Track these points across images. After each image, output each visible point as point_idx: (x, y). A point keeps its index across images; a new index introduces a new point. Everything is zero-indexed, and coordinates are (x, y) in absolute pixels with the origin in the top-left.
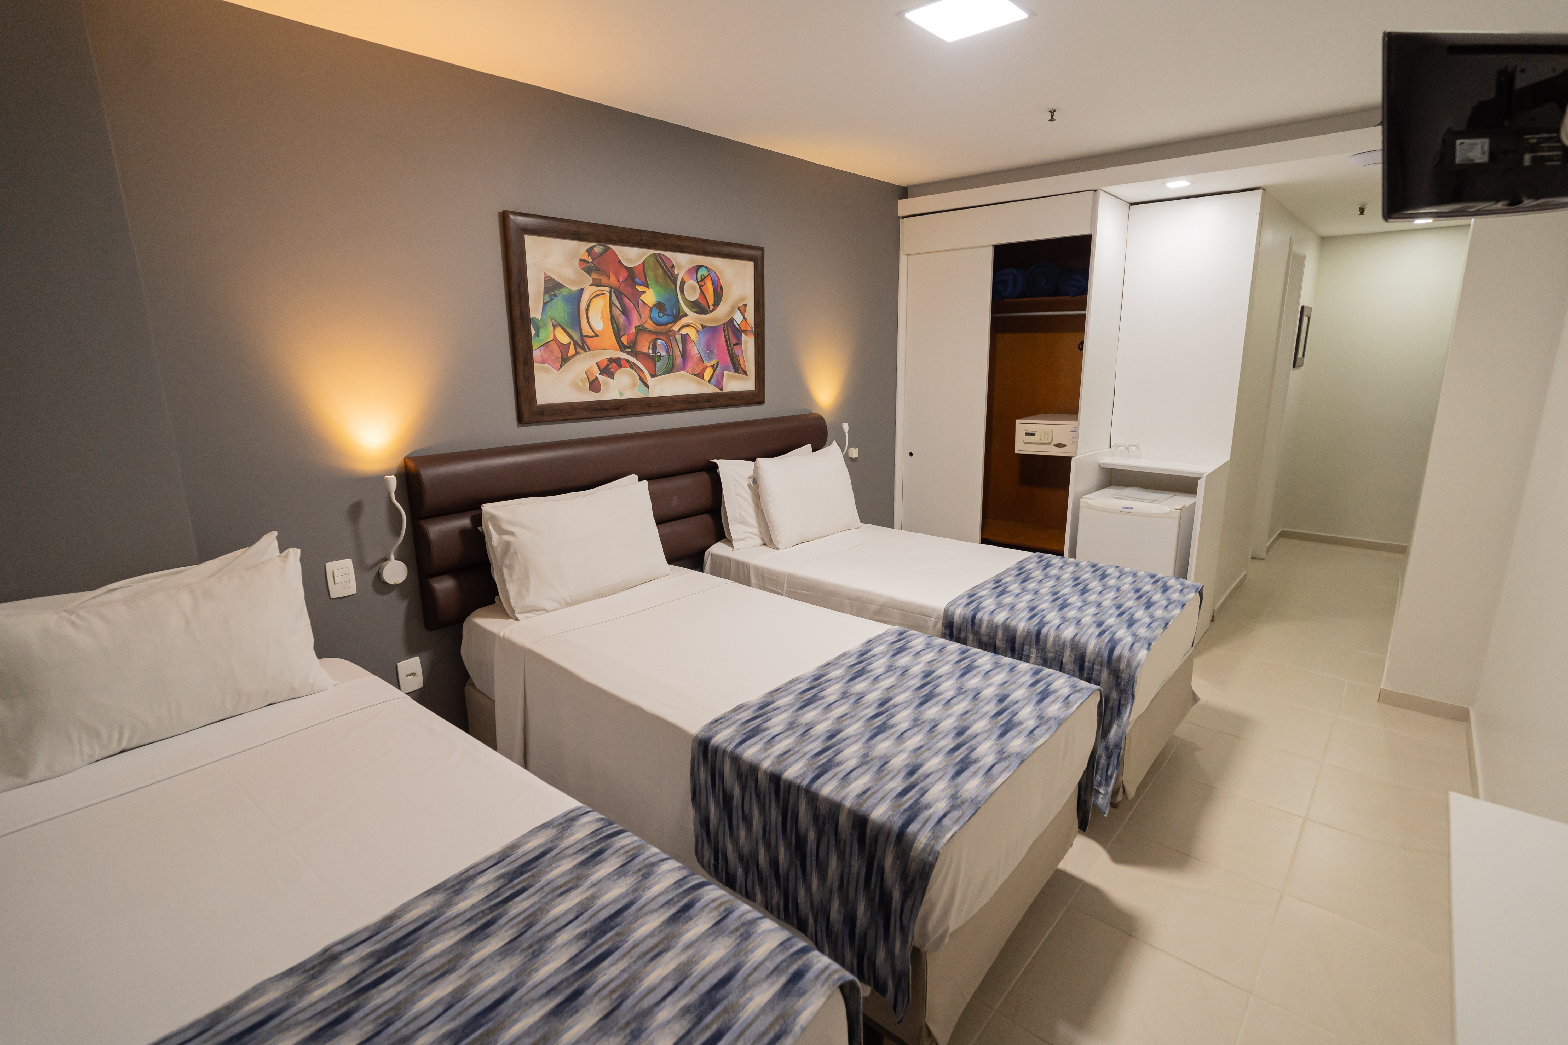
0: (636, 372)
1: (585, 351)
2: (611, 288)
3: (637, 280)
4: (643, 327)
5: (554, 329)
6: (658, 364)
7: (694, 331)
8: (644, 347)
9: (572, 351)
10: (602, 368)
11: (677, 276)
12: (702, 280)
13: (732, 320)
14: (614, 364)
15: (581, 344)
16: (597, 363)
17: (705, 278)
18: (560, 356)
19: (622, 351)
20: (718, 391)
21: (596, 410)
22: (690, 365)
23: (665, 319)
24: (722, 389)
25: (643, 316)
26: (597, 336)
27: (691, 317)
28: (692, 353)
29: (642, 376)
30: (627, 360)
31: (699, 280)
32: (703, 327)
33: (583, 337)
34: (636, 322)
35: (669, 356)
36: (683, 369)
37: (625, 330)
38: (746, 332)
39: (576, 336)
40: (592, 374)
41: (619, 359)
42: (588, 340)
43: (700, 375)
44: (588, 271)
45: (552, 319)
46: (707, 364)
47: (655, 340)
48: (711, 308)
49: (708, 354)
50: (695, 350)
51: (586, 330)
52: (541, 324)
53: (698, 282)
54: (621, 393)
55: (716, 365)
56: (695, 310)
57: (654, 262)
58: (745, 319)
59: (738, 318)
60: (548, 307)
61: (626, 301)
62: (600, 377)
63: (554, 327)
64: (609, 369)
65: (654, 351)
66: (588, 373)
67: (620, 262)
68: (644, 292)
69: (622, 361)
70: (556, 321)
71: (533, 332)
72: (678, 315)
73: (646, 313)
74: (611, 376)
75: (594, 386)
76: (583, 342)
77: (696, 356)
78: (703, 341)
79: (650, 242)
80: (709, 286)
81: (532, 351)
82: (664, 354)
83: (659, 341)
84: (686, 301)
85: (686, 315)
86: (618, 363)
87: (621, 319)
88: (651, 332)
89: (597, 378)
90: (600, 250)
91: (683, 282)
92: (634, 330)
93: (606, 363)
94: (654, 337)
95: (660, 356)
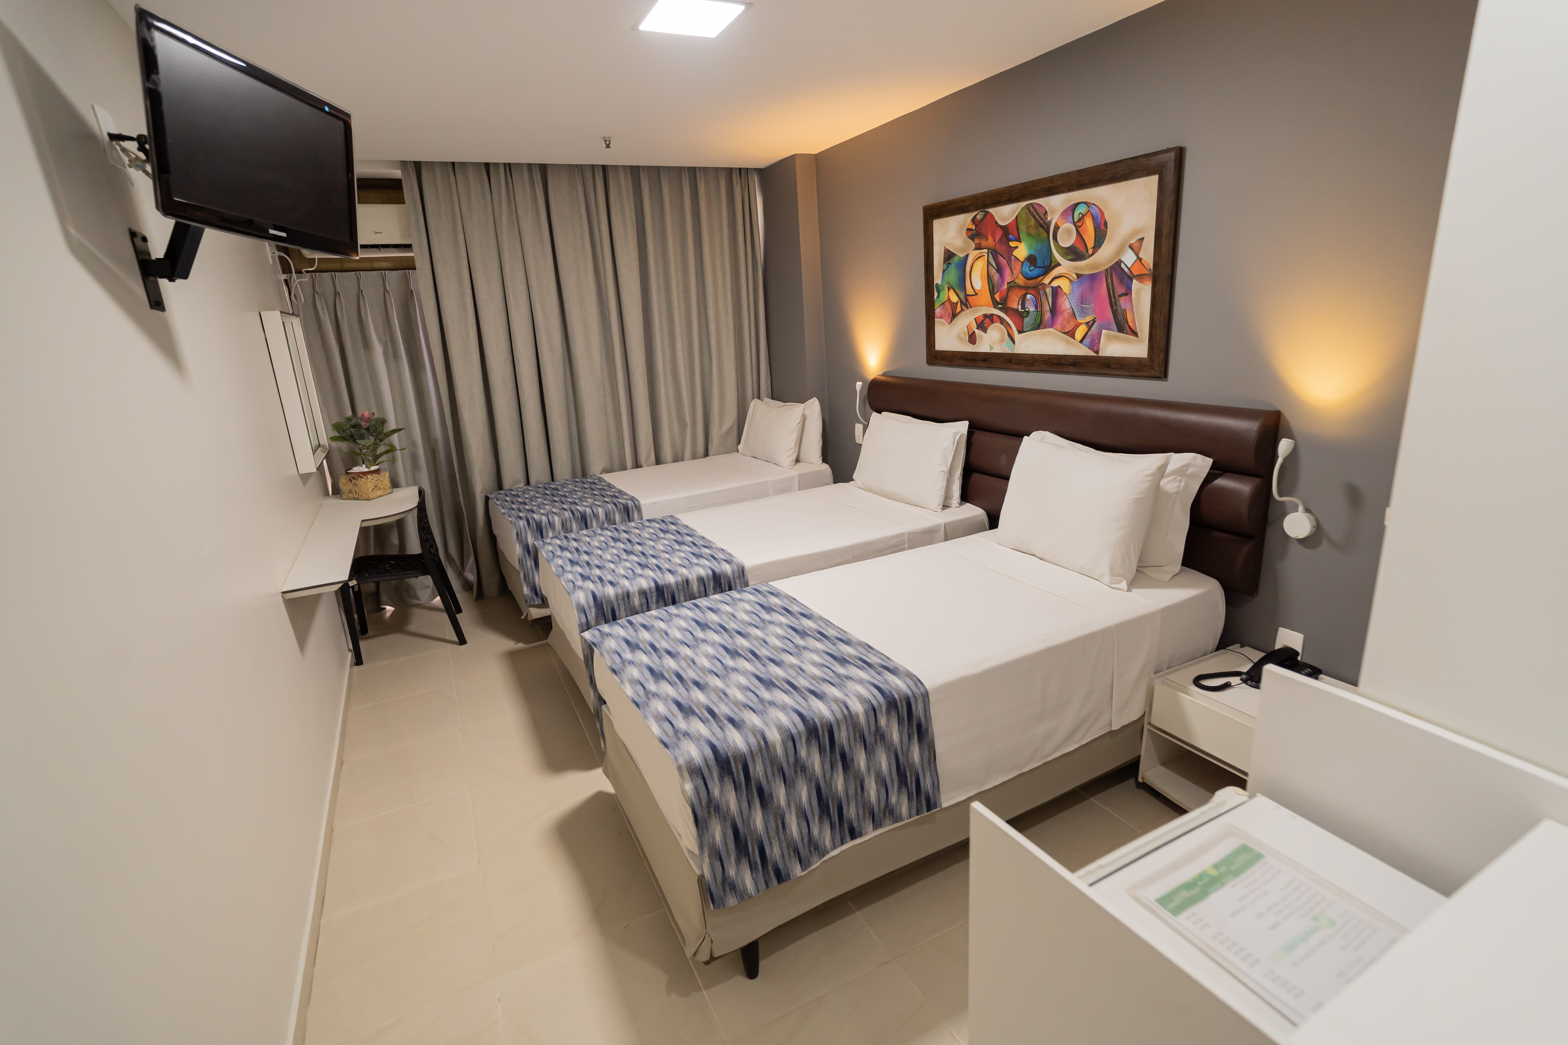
0: (1005, 327)
1: (968, 308)
2: (988, 249)
3: (1011, 236)
4: (1015, 283)
5: (948, 291)
6: (1026, 320)
7: (1067, 281)
8: (1015, 304)
9: (959, 309)
10: (978, 323)
11: (1050, 222)
12: (1080, 220)
13: (1119, 262)
14: (988, 320)
15: (965, 302)
16: (975, 319)
17: (1083, 216)
18: (951, 313)
19: (995, 307)
20: (1092, 354)
21: (968, 360)
22: (1060, 320)
23: (1036, 271)
24: (1097, 352)
25: (1015, 272)
26: (976, 294)
27: (1066, 266)
28: (1063, 308)
29: (1010, 332)
30: (998, 316)
31: (1076, 220)
32: (1078, 276)
33: (966, 295)
34: (1008, 278)
35: (1037, 311)
36: (1052, 326)
37: (998, 287)
38: (1140, 277)
39: (962, 296)
40: (971, 328)
41: (992, 315)
42: (970, 298)
43: (1071, 334)
44: (972, 238)
45: (947, 283)
46: (1080, 320)
47: (1025, 295)
48: (1090, 252)
49: (1082, 308)
50: (1066, 305)
51: (970, 291)
52: (941, 288)
53: (1074, 223)
54: (991, 348)
55: (1092, 322)
56: (1070, 257)
57: (1026, 214)
58: (1140, 259)
59: (1129, 259)
60: (946, 273)
61: (1001, 258)
62: (977, 331)
63: (949, 289)
64: (982, 324)
65: (1023, 307)
66: (969, 327)
67: (996, 222)
68: (1017, 247)
69: (994, 317)
70: (950, 284)
71: (936, 294)
72: (1050, 266)
73: (1017, 268)
74: (985, 330)
75: (972, 339)
76: (967, 300)
77: (1068, 311)
78: (1077, 294)
79: (1020, 194)
80: (1089, 224)
81: (934, 310)
82: (1032, 309)
83: (1028, 296)
84: (1059, 248)
85: (1059, 265)
86: (990, 318)
87: (996, 277)
88: (1020, 287)
89: (974, 332)
90: (981, 216)
91: (1057, 228)
92: (1006, 286)
93: (982, 318)
94: (1024, 292)
95: (1028, 312)
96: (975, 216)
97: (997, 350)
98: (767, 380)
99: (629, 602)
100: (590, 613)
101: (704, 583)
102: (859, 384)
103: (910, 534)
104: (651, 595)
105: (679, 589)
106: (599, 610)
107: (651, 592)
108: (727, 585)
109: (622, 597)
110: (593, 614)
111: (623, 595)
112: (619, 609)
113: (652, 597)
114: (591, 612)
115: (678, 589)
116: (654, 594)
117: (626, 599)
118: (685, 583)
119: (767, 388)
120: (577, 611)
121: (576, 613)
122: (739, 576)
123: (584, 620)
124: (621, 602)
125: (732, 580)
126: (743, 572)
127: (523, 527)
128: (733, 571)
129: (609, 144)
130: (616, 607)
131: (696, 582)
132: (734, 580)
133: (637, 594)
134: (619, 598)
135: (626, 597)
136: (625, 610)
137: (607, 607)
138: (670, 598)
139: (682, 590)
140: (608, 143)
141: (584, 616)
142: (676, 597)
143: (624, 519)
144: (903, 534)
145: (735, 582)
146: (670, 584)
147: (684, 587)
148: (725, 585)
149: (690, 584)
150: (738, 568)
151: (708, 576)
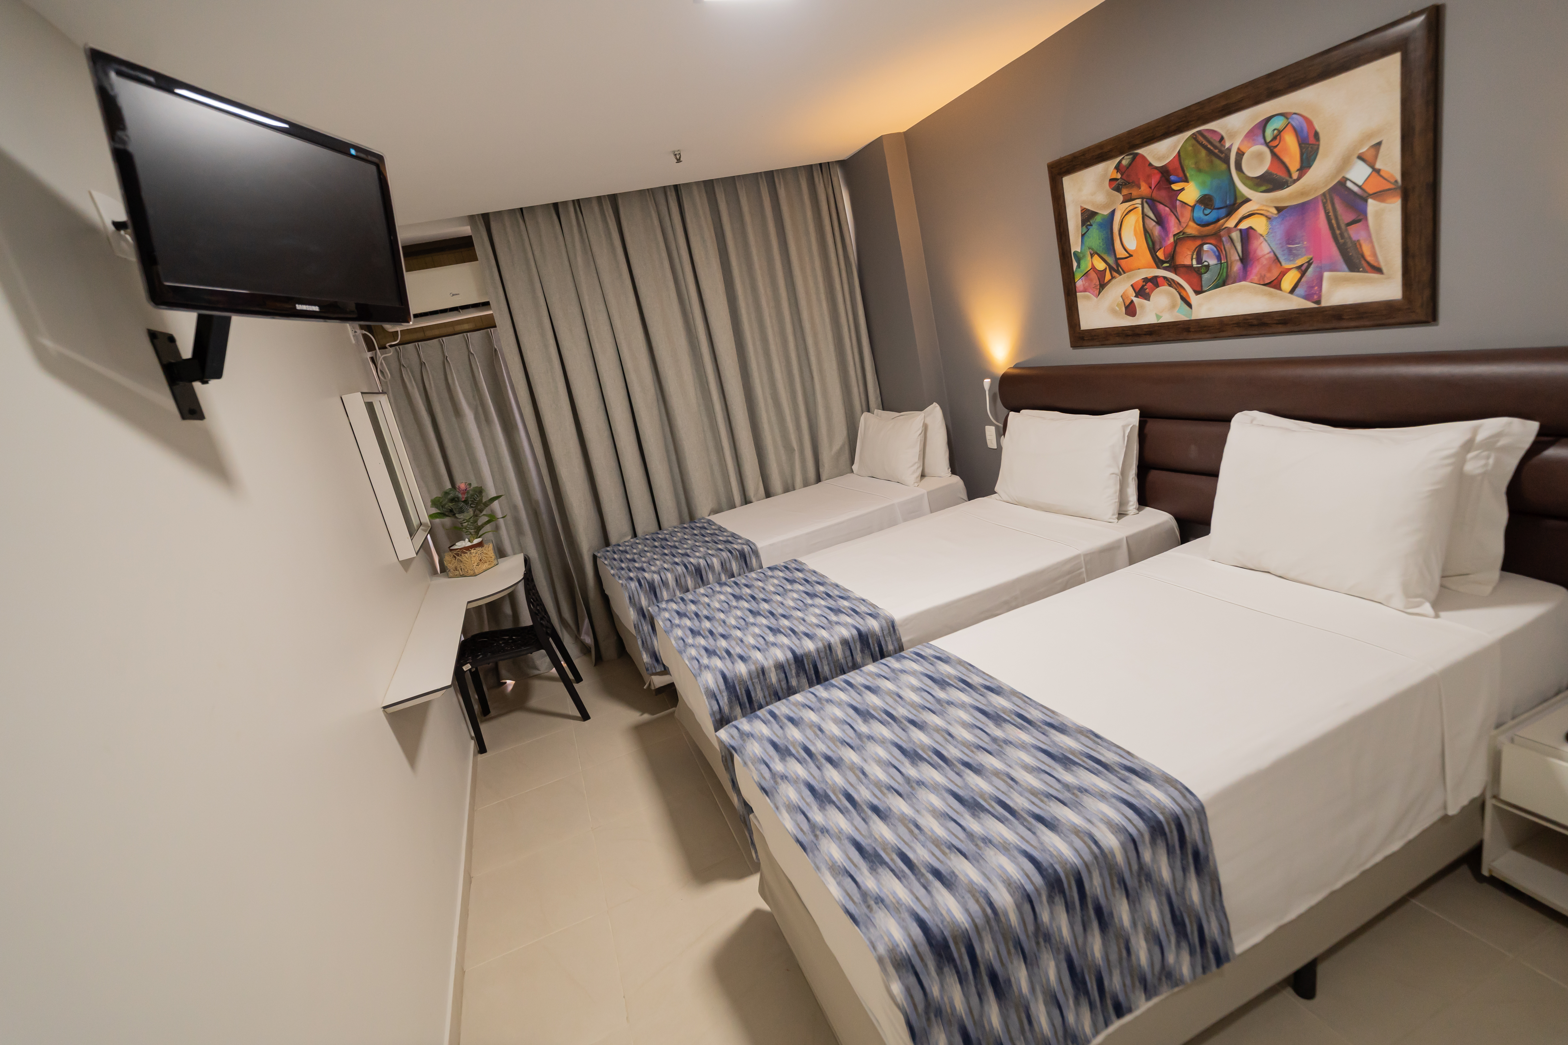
0: (1176, 290)
1: (1120, 274)
2: (1142, 198)
3: (1172, 178)
4: (1184, 233)
5: (1092, 258)
6: (1205, 277)
7: (1263, 220)
8: (1186, 258)
9: (1108, 276)
10: (1137, 290)
11: (1229, 149)
12: (1275, 138)
13: (1342, 183)
14: (1150, 284)
15: (1116, 268)
16: (1132, 285)
17: (1280, 132)
18: (1098, 283)
19: (1158, 267)
20: (1310, 305)
21: (1127, 336)
22: (1256, 271)
23: (1214, 215)
24: (1318, 302)
25: (1182, 220)
26: (1131, 256)
27: (1258, 200)
28: (1260, 253)
29: (1184, 294)
30: (1165, 278)
31: (1269, 139)
32: (1279, 209)
33: (1117, 260)
34: (1174, 229)
35: (1221, 263)
36: (1244, 278)
37: (1161, 243)
38: (1379, 195)
39: (1111, 261)
40: (1128, 297)
41: (1156, 277)
42: (1122, 262)
43: (1275, 284)
44: (1118, 189)
45: (1089, 248)
46: (1286, 265)
47: (1201, 246)
48: (1295, 176)
49: (1290, 250)
50: (1263, 249)
51: (1121, 252)
52: (1081, 255)
53: (1267, 144)
54: (1158, 317)
55: (1306, 265)
56: (1264, 188)
57: (1193, 146)
58: (1378, 171)
59: (1359, 174)
60: (1086, 238)
61: (1161, 207)
62: (1136, 300)
63: (1092, 256)
64: (1143, 291)
65: (1199, 260)
66: (1124, 297)
67: (1150, 164)
68: (1183, 189)
69: (1159, 280)
70: (1092, 249)
71: (1075, 264)
72: (1234, 203)
73: (1187, 213)
74: (1147, 297)
75: (1130, 310)
76: (1118, 265)
77: (1267, 256)
78: (1280, 231)
79: (1182, 123)
80: (1290, 142)
81: (1075, 283)
82: (1213, 262)
83: (1206, 247)
84: (1246, 180)
85: (1248, 200)
86: (1154, 282)
87: (1156, 230)
88: (1194, 238)
89: (1132, 301)
90: (1128, 160)
91: (1240, 154)
92: (1172, 240)
93: (1141, 284)
94: (1199, 242)
95: (1208, 266)
96: (1120, 162)
97: (1167, 318)
98: (875, 391)
99: (765, 680)
100: (721, 698)
101: (849, 646)
102: (987, 382)
103: (1086, 555)
104: (790, 668)
105: (821, 656)
106: (731, 693)
107: (789, 665)
108: (876, 645)
109: (756, 674)
110: (726, 698)
111: (757, 671)
112: (755, 689)
113: (791, 670)
114: (723, 696)
115: (820, 657)
116: (793, 667)
117: (761, 677)
118: (828, 649)
119: (877, 398)
120: (707, 698)
121: (706, 700)
122: (890, 632)
123: (716, 707)
124: (756, 680)
125: (882, 639)
126: (893, 627)
127: (635, 589)
128: (882, 628)
129: (680, 157)
130: (751, 688)
131: (841, 648)
132: (884, 638)
133: (773, 669)
134: (753, 676)
135: (761, 674)
136: (762, 689)
137: (740, 689)
138: (812, 669)
139: (824, 658)
140: (678, 157)
141: (715, 702)
142: (819, 667)
143: (741, 567)
144: (1077, 557)
145: (885, 640)
146: (810, 652)
147: (826, 653)
148: (874, 645)
149: (834, 652)
150: (887, 623)
151: (853, 638)
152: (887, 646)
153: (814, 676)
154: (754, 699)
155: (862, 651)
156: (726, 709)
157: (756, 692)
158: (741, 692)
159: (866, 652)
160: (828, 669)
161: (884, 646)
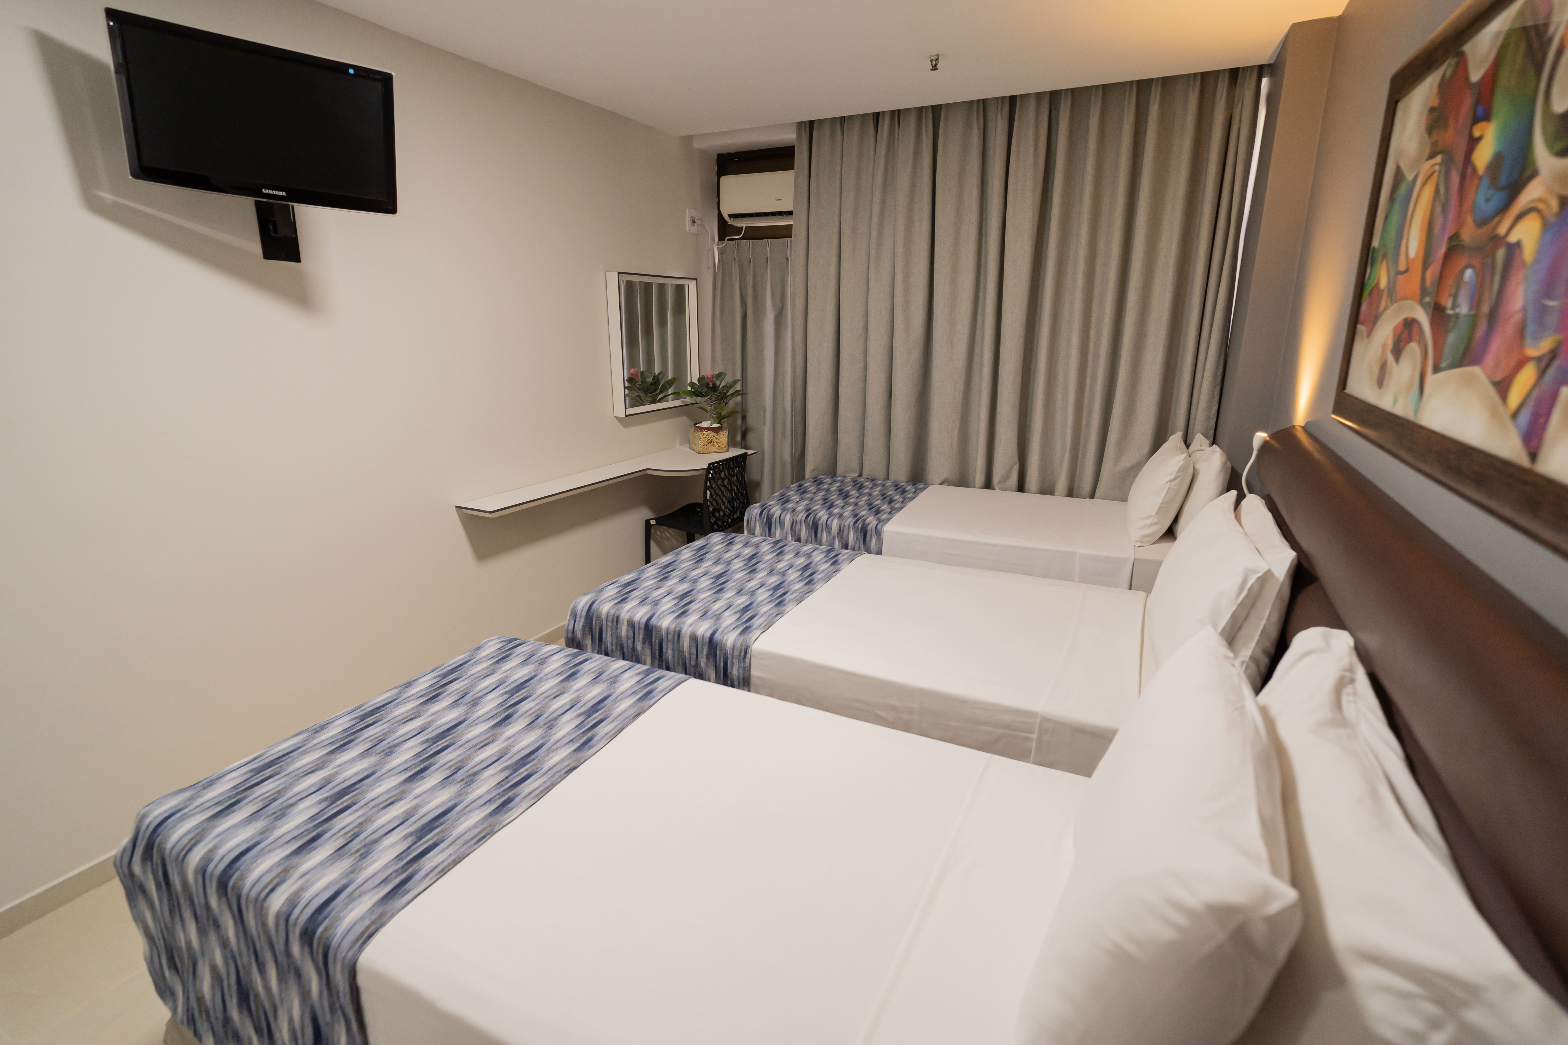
0: (1421, 355)
1: (1392, 303)
2: (1444, 153)
3: (1480, 109)
5: (1382, 263)
6: (1450, 338)
7: (1537, 224)
9: (1384, 303)
10: (1396, 340)
14: (1407, 332)
15: (1392, 289)
16: (1394, 328)
18: (1375, 313)
19: (1420, 302)
20: (1523, 460)
22: (1496, 346)
23: (1496, 201)
24: (1534, 457)
26: (1407, 270)
27: (1547, 174)
28: (1511, 306)
29: (1424, 367)
30: (1420, 325)
32: (1561, 203)
33: (1397, 273)
35: (1471, 316)
36: (1481, 359)
37: (1435, 251)
39: (1392, 273)
40: (1386, 350)
41: (1414, 321)
42: (1399, 280)
43: (1505, 388)
44: (1431, 130)
45: (1385, 244)
46: (1528, 348)
47: (1464, 269)
49: (1542, 312)
50: (1517, 297)
51: (1402, 260)
52: (1377, 257)
54: (1396, 402)
55: (1549, 356)
56: (1559, 146)
60: (1388, 219)
61: (1455, 173)
62: (1390, 358)
63: (1383, 259)
64: (1399, 343)
65: (1455, 303)
66: (1384, 348)
67: (1469, 78)
68: (1482, 138)
69: (1416, 326)
71: (1369, 271)
72: (1521, 180)
73: (1473, 194)
74: (1398, 357)
75: (1382, 375)
76: (1395, 284)
77: (1515, 317)
78: (1546, 261)
81: (1361, 306)
82: (1464, 308)
83: (1467, 274)
84: (1548, 120)
85: (1536, 172)
86: (1411, 329)
87: (1438, 224)
88: (1464, 248)
89: (1387, 359)
90: (1453, 69)
91: (1558, 58)
93: (1403, 328)
94: (1465, 260)
95: (1458, 317)
97: (1400, 407)
99: (617, 629)
100: (579, 621)
101: (697, 645)
102: (1261, 436)
103: (1045, 720)
104: (639, 630)
105: (669, 638)
106: (587, 623)
107: (639, 628)
108: (722, 660)
109: (612, 619)
110: (581, 624)
111: (613, 618)
112: (607, 631)
113: (639, 634)
115: (667, 638)
116: (642, 632)
117: (615, 624)
118: (677, 634)
120: (570, 614)
121: (569, 616)
122: (739, 656)
123: (571, 627)
124: (610, 624)
125: (729, 657)
126: (746, 653)
128: (734, 646)
129: (936, 64)
130: (604, 628)
131: (688, 639)
132: (733, 658)
133: (626, 623)
134: (609, 619)
135: (615, 622)
136: (612, 635)
137: (596, 624)
138: (657, 644)
139: (671, 641)
140: (934, 63)
141: (572, 622)
142: (664, 646)
144: (1032, 714)
145: (732, 661)
146: (660, 628)
147: (674, 638)
148: (720, 658)
149: (681, 642)
150: (742, 645)
151: (703, 639)
152: (732, 668)
153: (657, 652)
154: (603, 640)
155: (708, 658)
156: (579, 634)
157: (607, 634)
158: (596, 627)
159: (711, 660)
160: (672, 654)
161: (729, 666)
